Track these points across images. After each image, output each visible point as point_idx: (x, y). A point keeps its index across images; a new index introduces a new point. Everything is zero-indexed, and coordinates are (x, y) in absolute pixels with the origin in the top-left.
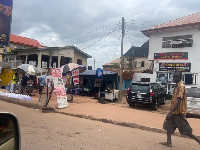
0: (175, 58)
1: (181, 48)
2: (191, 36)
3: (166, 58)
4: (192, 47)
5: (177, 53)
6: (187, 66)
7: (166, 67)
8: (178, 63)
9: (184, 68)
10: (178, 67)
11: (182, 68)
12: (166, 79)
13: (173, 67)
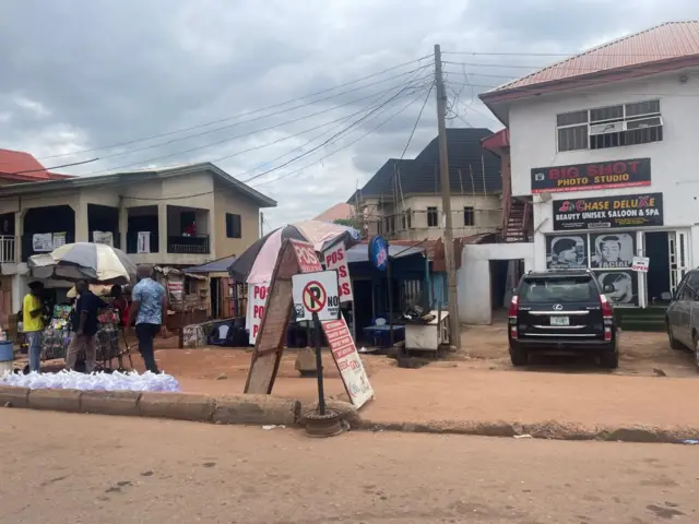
0: (606, 183)
1: (624, 147)
2: (654, 106)
3: (576, 185)
4: (660, 139)
5: (613, 163)
6: (651, 205)
7: (578, 215)
8: (620, 198)
9: (641, 213)
10: (620, 209)
11: (634, 213)
12: (581, 256)
13: (603, 213)
